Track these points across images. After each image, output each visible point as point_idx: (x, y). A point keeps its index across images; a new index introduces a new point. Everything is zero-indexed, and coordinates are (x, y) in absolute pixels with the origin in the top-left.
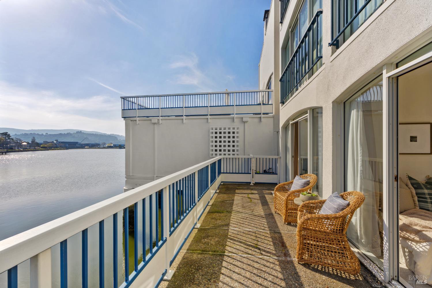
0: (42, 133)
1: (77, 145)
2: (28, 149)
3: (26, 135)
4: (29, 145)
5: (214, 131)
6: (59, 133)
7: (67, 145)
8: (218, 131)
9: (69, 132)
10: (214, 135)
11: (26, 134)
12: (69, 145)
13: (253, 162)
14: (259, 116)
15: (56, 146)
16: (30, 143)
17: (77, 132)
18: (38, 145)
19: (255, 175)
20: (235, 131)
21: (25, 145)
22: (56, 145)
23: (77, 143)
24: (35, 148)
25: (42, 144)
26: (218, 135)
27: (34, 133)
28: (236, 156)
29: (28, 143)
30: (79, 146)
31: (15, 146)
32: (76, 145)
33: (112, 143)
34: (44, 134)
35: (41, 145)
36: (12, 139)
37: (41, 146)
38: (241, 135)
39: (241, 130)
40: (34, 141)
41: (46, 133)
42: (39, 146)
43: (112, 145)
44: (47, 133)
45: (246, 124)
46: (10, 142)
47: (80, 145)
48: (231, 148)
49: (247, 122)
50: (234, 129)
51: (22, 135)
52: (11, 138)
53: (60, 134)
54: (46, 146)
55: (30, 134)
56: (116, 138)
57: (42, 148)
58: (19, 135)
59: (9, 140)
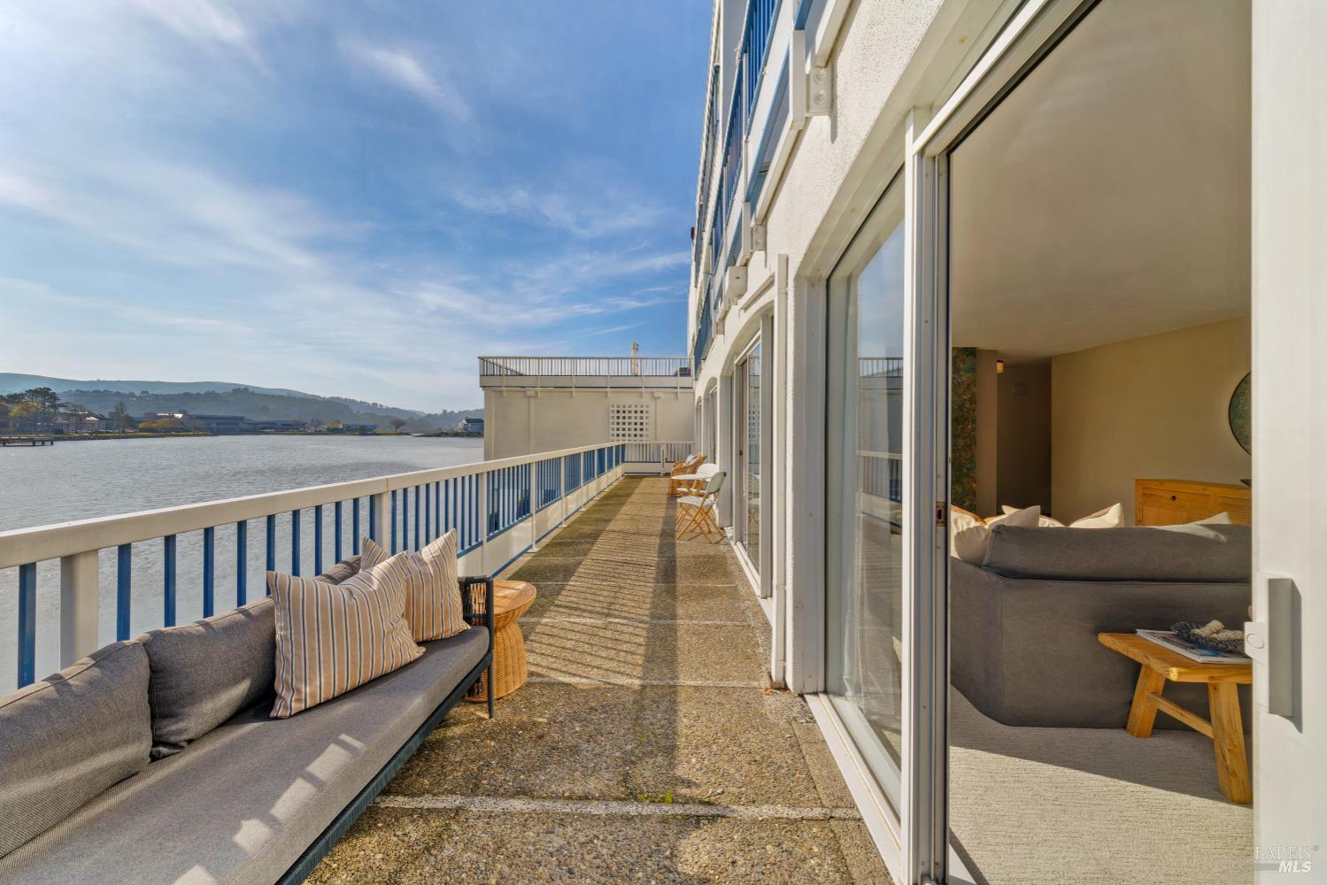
0: (131, 391)
1: (241, 425)
2: (101, 433)
4: (104, 422)
5: (615, 409)
6: (182, 392)
7: (214, 425)
8: (621, 409)
9: (211, 389)
10: (616, 415)
11: (82, 391)
12: (217, 424)
13: (663, 448)
14: (676, 390)
15: (182, 427)
16: (109, 417)
17: (234, 390)
18: (132, 423)
19: (666, 464)
20: (644, 409)
22: (182, 423)
23: (241, 419)
24: (123, 432)
25: (143, 422)
26: (621, 415)
27: (106, 391)
28: (644, 442)
29: (101, 418)
30: (247, 426)
31: (68, 425)
32: (237, 424)
33: (339, 422)
34: (138, 393)
35: (140, 422)
36: (63, 406)
37: (141, 426)
38: (651, 414)
39: (651, 409)
40: (121, 413)
41: (143, 392)
42: (135, 428)
43: (341, 426)
44: (146, 392)
45: (658, 401)
46: (54, 415)
47: (249, 424)
48: (638, 432)
49: (659, 398)
50: (642, 406)
52: (58, 402)
54: (154, 425)
55: (94, 392)
56: (347, 407)
57: (141, 430)
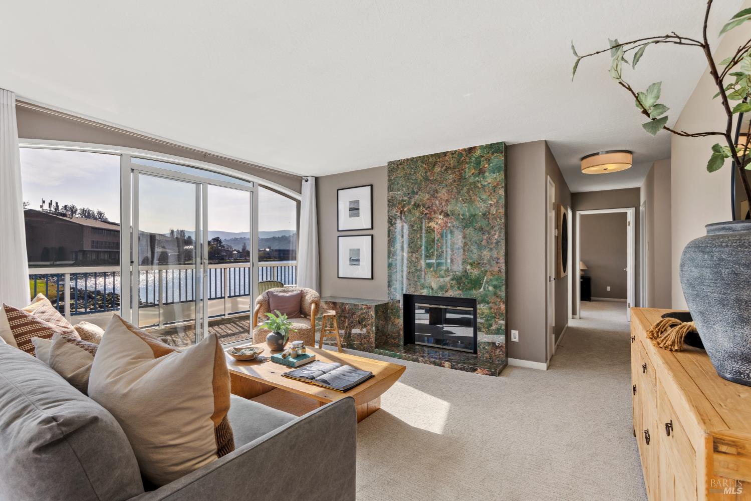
2: (238, 259)
3: (236, 240)
4: (239, 254)
15: (268, 256)
16: (241, 251)
21: (235, 254)
29: (238, 252)
31: (226, 256)
36: (223, 246)
40: (245, 249)
46: (221, 250)
51: (231, 240)
52: (222, 244)
53: (274, 238)
58: (228, 241)
59: (220, 248)
